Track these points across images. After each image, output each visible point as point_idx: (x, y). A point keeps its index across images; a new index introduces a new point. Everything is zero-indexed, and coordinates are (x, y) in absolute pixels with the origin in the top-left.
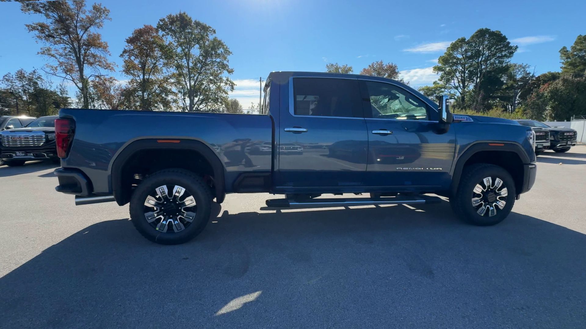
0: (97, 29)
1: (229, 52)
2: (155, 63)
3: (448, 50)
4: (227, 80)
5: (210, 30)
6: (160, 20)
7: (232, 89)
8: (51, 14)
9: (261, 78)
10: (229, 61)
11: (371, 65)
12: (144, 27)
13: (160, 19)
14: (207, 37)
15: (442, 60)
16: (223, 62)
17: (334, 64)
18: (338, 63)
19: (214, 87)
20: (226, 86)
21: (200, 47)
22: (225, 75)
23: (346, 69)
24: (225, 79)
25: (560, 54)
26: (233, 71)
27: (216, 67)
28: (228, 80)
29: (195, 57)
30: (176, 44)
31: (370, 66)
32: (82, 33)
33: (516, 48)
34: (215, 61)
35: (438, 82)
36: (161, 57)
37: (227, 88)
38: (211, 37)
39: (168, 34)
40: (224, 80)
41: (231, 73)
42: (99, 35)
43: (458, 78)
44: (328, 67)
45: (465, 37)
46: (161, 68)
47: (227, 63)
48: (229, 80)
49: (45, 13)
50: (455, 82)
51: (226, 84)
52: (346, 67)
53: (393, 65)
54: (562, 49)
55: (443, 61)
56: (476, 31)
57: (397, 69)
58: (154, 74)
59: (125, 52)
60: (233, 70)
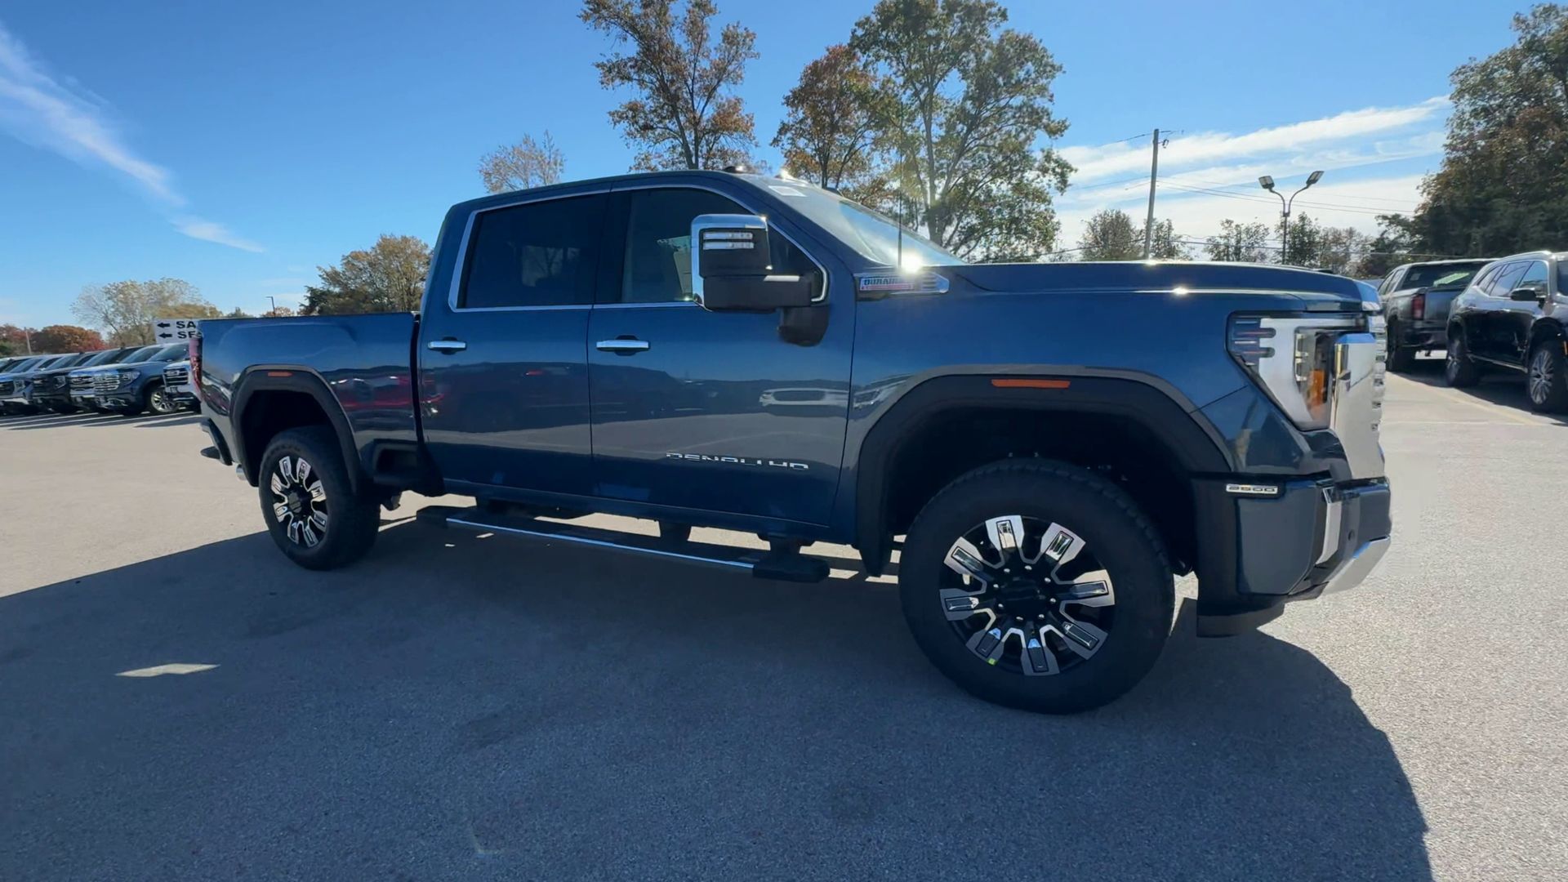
0: (732, 86)
1: (1053, 66)
2: (853, 145)
4: (1048, 158)
5: (990, 14)
6: (856, 24)
7: (1063, 184)
8: (647, 77)
9: (1156, 132)
10: (1054, 98)
12: (827, 53)
13: (857, 20)
14: (985, 38)
16: (1031, 103)
19: (1005, 187)
20: (1044, 176)
21: (965, 75)
22: (1038, 144)
24: (1038, 155)
26: (1066, 128)
27: (1012, 125)
28: (1050, 157)
29: (951, 107)
30: (900, 80)
32: (702, 104)
34: (1007, 105)
36: (867, 126)
37: (1048, 182)
38: (994, 35)
39: (878, 58)
40: (1035, 160)
41: (1057, 136)
42: (738, 100)
46: (869, 154)
47: (1047, 105)
48: (1054, 157)
49: (637, 78)
51: (1044, 171)
58: (851, 175)
59: (784, 129)
60: (1067, 124)
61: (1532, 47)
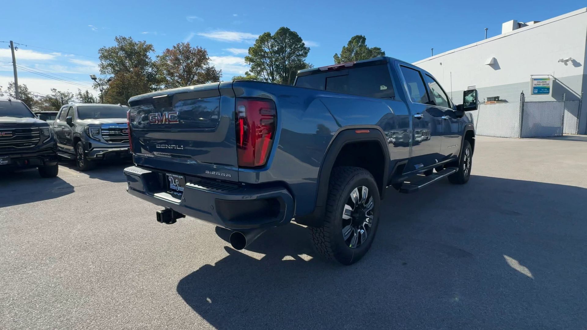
3: (257, 42)
9: (11, 42)
11: (176, 46)
15: (252, 51)
17: (127, 38)
18: (132, 37)
23: (145, 46)
25: (334, 59)
31: (174, 47)
33: (309, 50)
35: (250, 73)
43: (267, 71)
44: (118, 40)
45: (270, 32)
50: (265, 75)
52: (144, 44)
53: (203, 49)
54: (335, 55)
55: (254, 53)
56: (279, 28)
57: (207, 54)
61: (122, 49)
